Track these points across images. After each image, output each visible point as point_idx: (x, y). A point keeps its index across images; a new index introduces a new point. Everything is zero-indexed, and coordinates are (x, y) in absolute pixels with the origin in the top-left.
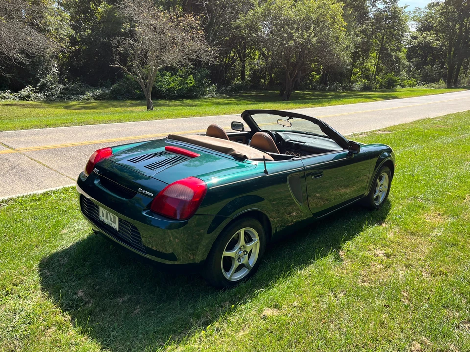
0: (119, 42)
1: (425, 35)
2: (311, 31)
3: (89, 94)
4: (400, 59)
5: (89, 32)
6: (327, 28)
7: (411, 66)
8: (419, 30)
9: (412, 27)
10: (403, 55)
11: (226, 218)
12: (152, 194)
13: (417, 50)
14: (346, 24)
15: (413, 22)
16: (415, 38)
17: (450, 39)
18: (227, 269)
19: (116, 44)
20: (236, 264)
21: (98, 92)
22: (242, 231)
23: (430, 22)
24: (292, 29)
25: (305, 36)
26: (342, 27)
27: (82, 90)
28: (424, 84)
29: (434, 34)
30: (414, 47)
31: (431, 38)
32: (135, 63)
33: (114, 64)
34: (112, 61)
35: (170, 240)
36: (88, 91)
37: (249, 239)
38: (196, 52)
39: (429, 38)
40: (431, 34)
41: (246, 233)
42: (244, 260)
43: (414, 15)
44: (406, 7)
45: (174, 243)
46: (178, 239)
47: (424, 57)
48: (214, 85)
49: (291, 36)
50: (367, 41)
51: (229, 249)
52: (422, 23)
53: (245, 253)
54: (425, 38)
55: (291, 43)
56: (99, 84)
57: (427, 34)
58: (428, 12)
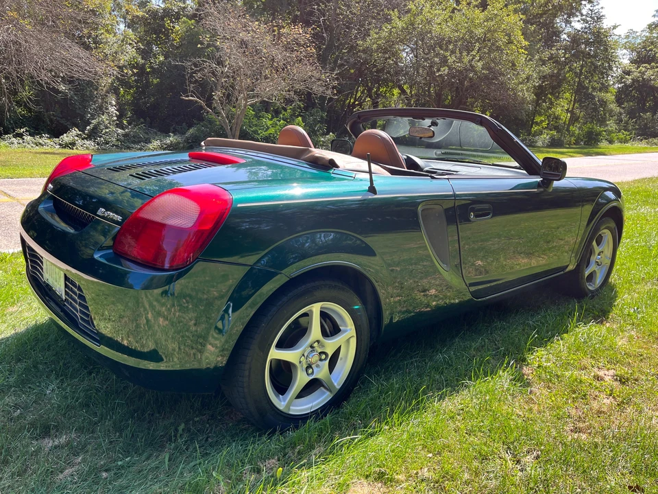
0: (196, 65)
1: (644, 69)
2: (474, 53)
3: (156, 143)
4: (606, 102)
5: (162, 58)
6: (498, 48)
7: (621, 114)
8: (633, 62)
9: (624, 58)
10: (610, 97)
11: (276, 274)
12: (119, 218)
13: (631, 91)
14: (527, 43)
15: (625, 51)
16: (628, 73)
18: (281, 389)
19: (192, 69)
20: (301, 379)
21: (171, 139)
22: (316, 308)
23: (651, 50)
24: (446, 50)
25: (466, 59)
26: (522, 48)
27: (146, 136)
28: (642, 140)
29: (657, 67)
30: (626, 86)
31: (651, 73)
32: (217, 95)
33: (187, 96)
34: (185, 92)
35: (148, 321)
36: (154, 138)
37: (331, 328)
38: (305, 81)
39: (649, 73)
40: (652, 68)
41: (324, 315)
42: (321, 372)
43: (626, 40)
44: (615, 27)
45: (156, 327)
46: (166, 318)
47: (641, 101)
48: (331, 133)
49: (444, 61)
50: (558, 73)
51: (284, 344)
52: (638, 53)
53: (323, 357)
54: (643, 73)
55: (444, 70)
56: (172, 128)
57: (645, 67)
58: (647, 37)
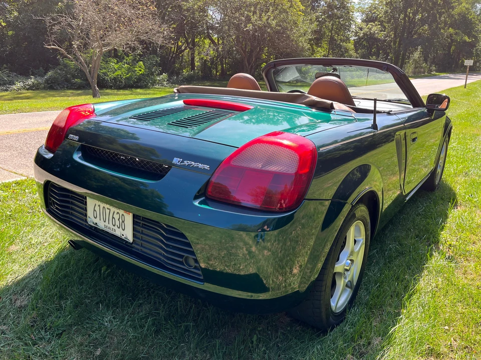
0: (53, 19)
1: (371, 26)
2: (269, 14)
3: (19, 85)
4: (348, 50)
5: (16, 14)
6: (285, 11)
8: (363, 21)
9: (358, 18)
10: (351, 46)
13: (363, 41)
14: (303, 8)
15: (358, 14)
16: (361, 29)
17: (395, 29)
19: (50, 23)
21: (31, 81)
23: (375, 13)
24: (250, 11)
25: (264, 19)
26: (300, 11)
27: (10, 79)
29: (379, 25)
30: (360, 38)
31: (376, 28)
32: (76, 44)
33: (50, 45)
34: (48, 42)
36: (17, 81)
38: (147, 33)
39: (374, 29)
40: (376, 25)
43: (358, 6)
47: (369, 48)
48: (164, 74)
49: (248, 19)
50: (320, 29)
52: (367, 14)
54: (370, 29)
55: (250, 27)
56: (31, 73)
57: (371, 25)
58: (372, 3)
